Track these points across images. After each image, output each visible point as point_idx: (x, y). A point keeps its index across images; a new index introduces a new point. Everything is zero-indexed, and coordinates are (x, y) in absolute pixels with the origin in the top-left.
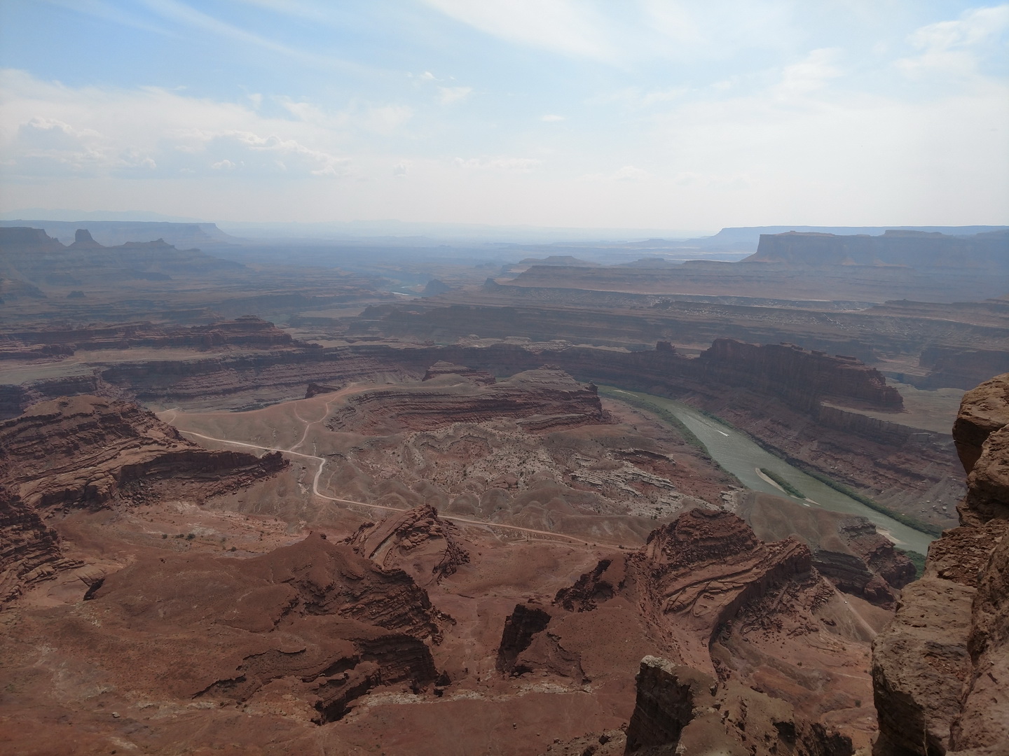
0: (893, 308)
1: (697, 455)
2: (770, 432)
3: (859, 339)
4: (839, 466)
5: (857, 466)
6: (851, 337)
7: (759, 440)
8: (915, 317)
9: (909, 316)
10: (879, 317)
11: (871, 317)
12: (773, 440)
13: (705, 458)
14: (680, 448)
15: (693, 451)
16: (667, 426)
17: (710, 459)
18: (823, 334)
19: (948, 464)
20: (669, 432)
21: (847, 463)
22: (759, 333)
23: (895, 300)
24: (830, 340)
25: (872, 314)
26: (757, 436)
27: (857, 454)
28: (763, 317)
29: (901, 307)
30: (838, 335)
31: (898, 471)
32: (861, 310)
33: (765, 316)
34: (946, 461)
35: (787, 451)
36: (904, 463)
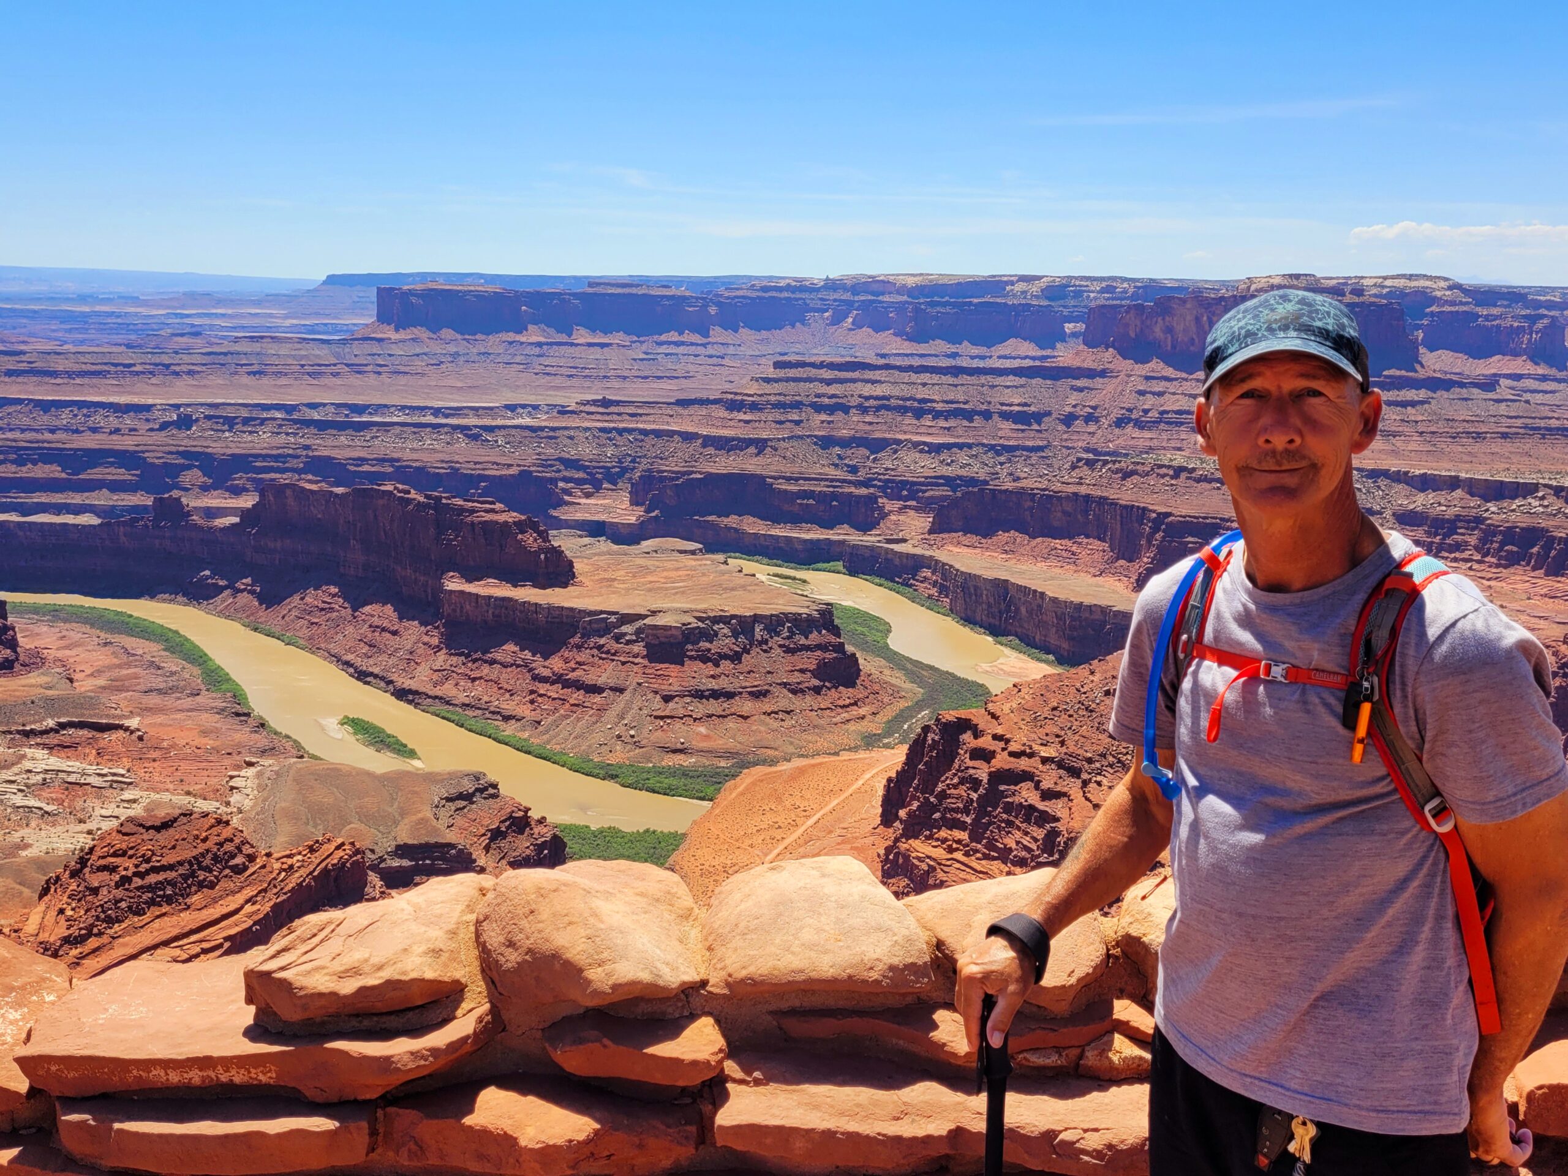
0: (588, 413)
1: (221, 711)
2: (367, 648)
3: (532, 469)
4: (478, 690)
5: (506, 686)
6: (519, 466)
7: (348, 664)
8: (621, 425)
9: (612, 425)
10: (566, 428)
11: (553, 429)
12: (371, 661)
13: (238, 714)
14: (188, 702)
15: (214, 705)
16: (172, 664)
17: (248, 715)
18: (476, 463)
19: (636, 660)
20: (173, 674)
21: (490, 683)
22: (366, 468)
23: (590, 397)
24: (487, 473)
25: (556, 425)
26: (345, 658)
27: (505, 666)
28: (372, 438)
29: (601, 410)
30: (498, 464)
31: (567, 684)
32: (542, 420)
33: (377, 437)
34: (634, 657)
35: (394, 677)
36: (574, 670)
